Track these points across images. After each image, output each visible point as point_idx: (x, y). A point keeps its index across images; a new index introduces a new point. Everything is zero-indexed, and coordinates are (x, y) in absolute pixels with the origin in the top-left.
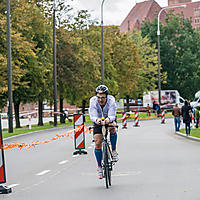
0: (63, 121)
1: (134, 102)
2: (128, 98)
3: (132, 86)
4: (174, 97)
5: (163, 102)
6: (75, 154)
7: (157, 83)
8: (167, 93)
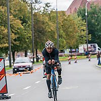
0: (37, 61)
1: (74, 50)
2: (71, 48)
3: (73, 42)
4: (95, 47)
5: (89, 50)
6: (44, 78)
7: (86, 40)
8: (91, 45)
